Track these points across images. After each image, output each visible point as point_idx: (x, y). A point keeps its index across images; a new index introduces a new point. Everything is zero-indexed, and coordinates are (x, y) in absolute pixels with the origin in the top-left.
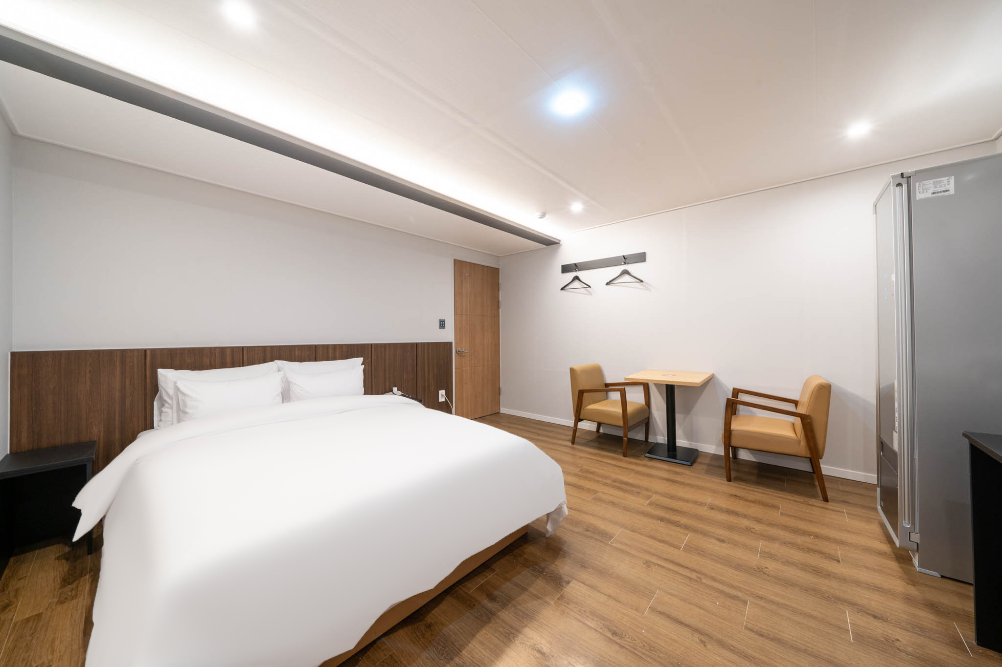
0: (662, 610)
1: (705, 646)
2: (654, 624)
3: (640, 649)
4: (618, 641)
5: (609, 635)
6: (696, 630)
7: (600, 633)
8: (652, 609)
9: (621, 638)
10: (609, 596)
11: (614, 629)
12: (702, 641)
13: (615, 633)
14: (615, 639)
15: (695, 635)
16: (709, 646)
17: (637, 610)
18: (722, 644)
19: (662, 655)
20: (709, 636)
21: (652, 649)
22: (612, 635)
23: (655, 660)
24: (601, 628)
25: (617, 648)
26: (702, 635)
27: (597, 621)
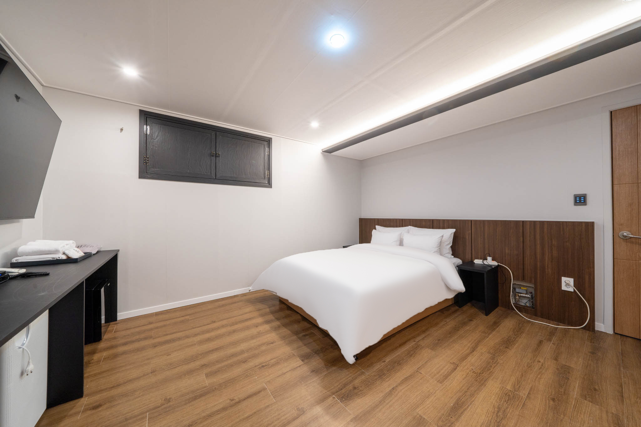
0: (261, 393)
1: (230, 400)
2: (257, 384)
3: (250, 372)
4: (259, 366)
5: (264, 364)
6: (239, 402)
7: (266, 362)
8: (264, 389)
9: (259, 368)
10: (284, 374)
11: (265, 367)
12: (233, 400)
13: (263, 366)
14: (260, 366)
15: (238, 399)
16: (229, 401)
17: (269, 382)
18: (224, 409)
19: (242, 378)
20: (232, 406)
21: (247, 376)
22: (263, 365)
23: (243, 374)
24: (269, 363)
25: (257, 364)
26: (235, 403)
27: (273, 363)
